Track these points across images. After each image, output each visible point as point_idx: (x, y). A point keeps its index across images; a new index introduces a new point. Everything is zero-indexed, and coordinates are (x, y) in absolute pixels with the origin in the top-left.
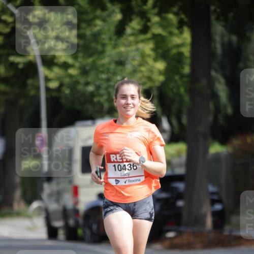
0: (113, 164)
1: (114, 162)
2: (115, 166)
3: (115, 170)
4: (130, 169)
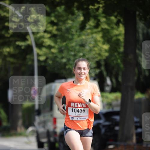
4: (81, 112)
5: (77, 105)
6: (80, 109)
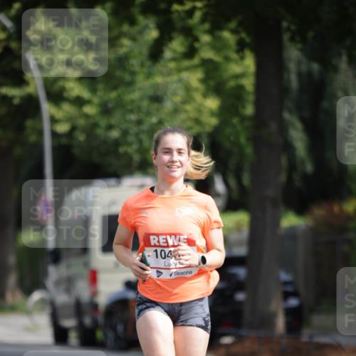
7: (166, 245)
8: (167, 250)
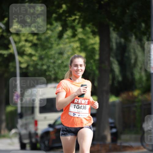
0: (75, 104)
1: (76, 103)
2: (75, 105)
3: (75, 108)
4: (83, 108)
5: (80, 102)
6: (82, 105)
7: (81, 103)
8: (80, 105)
